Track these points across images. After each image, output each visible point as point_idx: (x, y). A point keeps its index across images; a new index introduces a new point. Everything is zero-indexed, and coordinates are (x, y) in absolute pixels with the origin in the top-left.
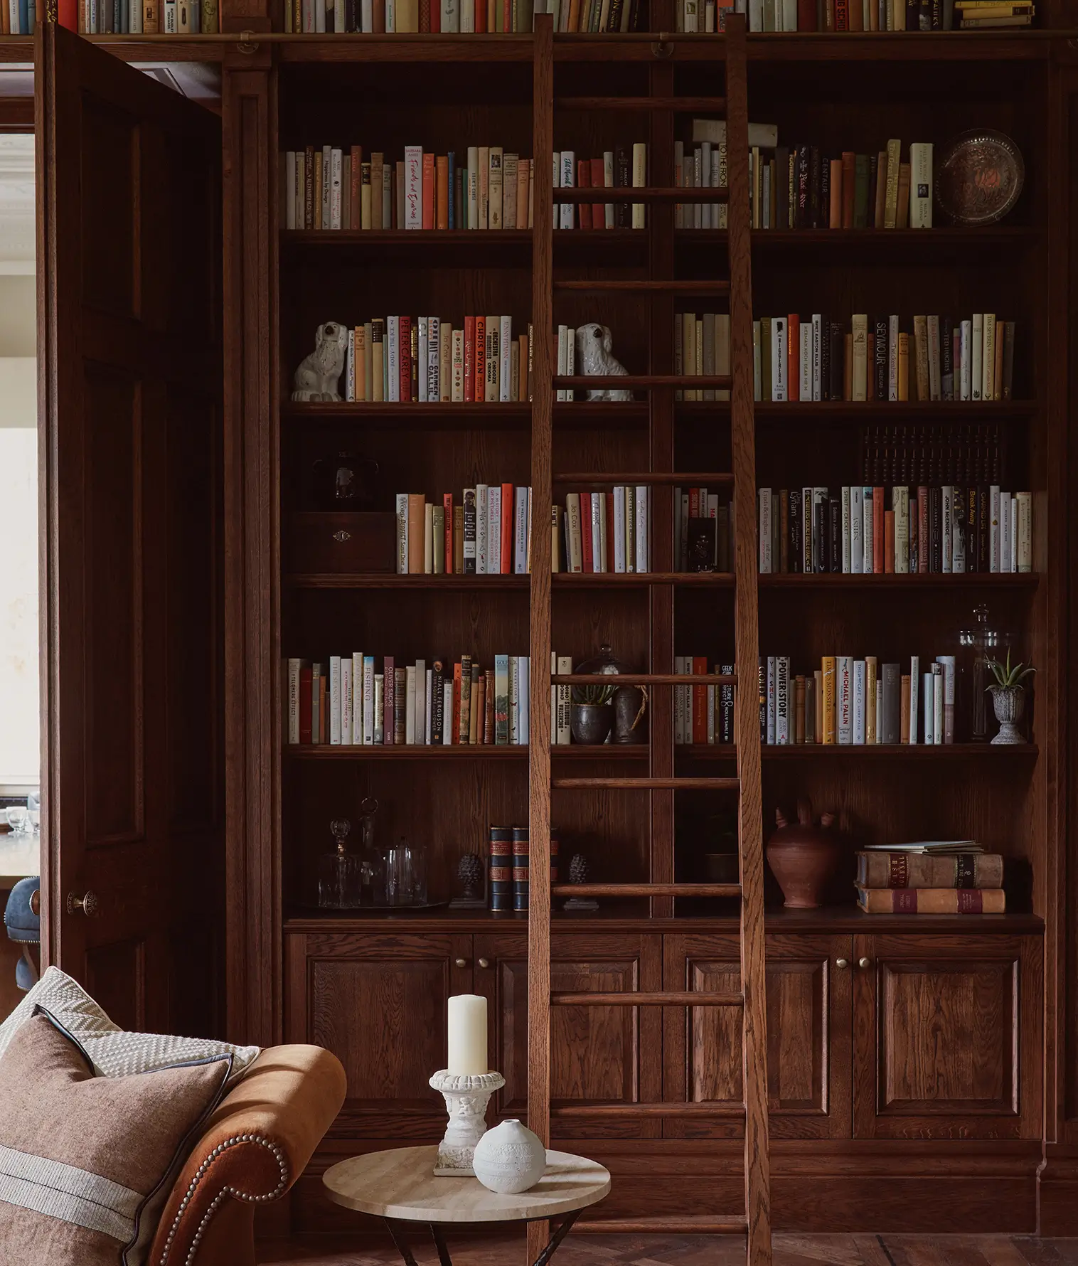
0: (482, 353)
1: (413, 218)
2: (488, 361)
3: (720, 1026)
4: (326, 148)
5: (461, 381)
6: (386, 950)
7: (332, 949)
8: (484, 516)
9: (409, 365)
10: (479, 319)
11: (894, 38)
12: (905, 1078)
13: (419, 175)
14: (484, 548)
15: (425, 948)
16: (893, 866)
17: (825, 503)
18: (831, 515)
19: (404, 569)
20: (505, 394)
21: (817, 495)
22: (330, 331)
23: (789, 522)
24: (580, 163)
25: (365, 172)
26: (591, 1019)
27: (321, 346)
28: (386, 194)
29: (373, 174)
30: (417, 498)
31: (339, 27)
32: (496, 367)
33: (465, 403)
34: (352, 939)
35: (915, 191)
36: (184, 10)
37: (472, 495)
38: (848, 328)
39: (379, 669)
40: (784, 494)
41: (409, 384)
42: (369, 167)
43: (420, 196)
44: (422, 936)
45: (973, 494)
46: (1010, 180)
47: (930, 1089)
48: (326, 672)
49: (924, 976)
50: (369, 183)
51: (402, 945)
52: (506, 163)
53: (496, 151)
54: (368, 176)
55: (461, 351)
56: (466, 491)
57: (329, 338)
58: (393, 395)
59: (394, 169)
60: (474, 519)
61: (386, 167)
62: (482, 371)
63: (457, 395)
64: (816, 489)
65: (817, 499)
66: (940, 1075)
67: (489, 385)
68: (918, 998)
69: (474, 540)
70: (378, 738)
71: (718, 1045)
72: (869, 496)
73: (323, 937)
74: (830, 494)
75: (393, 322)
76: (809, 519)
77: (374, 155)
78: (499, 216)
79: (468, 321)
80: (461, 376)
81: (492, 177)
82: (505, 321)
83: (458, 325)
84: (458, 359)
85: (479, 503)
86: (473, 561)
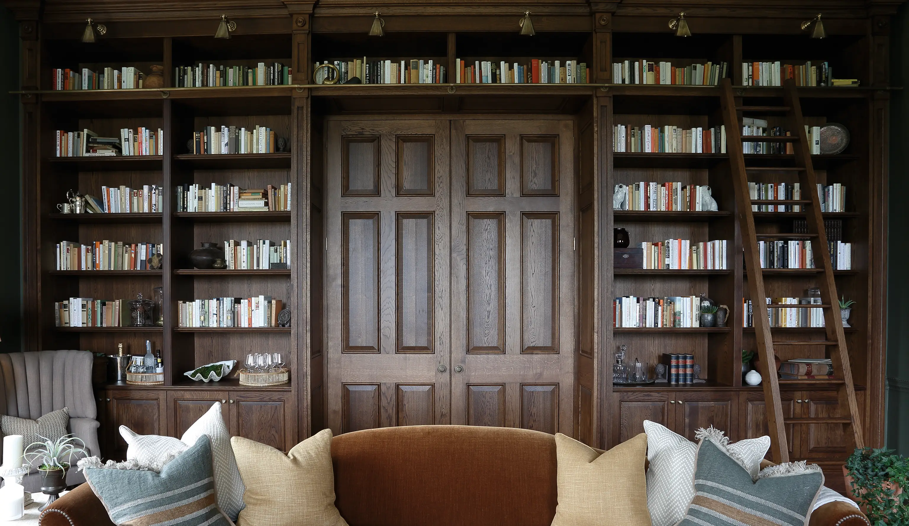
0: (672, 195)
1: (648, 149)
2: (673, 197)
3: (757, 423)
4: (619, 125)
5: (665, 204)
6: (646, 398)
7: (628, 397)
8: (672, 250)
9: (647, 198)
10: (670, 183)
11: (811, 89)
12: (818, 440)
13: (650, 135)
14: (672, 260)
15: (659, 397)
16: (807, 368)
17: (783, 246)
18: (785, 251)
19: (645, 267)
20: (679, 209)
21: (780, 243)
22: (621, 187)
23: (770, 253)
24: (704, 131)
25: (633, 133)
26: (714, 420)
27: (617, 192)
28: (639, 141)
29: (635, 134)
30: (650, 244)
31: (627, 82)
32: (676, 199)
33: (666, 211)
34: (635, 394)
35: (814, 143)
36: (574, 78)
37: (668, 243)
38: (793, 188)
39: (638, 301)
40: (768, 243)
41: (647, 205)
42: (634, 132)
43: (650, 142)
44: (658, 393)
45: (832, 243)
46: (842, 140)
47: (826, 443)
48: (621, 303)
49: (825, 406)
50: (634, 137)
51: (652, 396)
52: (678, 131)
53: (675, 127)
54: (634, 135)
55: (665, 194)
56: (666, 241)
57: (621, 189)
58: (642, 209)
59: (642, 133)
60: (669, 251)
61: (640, 132)
62: (672, 201)
63: (663, 209)
64: (780, 242)
65: (780, 245)
66: (829, 438)
67: (674, 206)
68: (822, 413)
69: (669, 258)
70: (638, 325)
71: (756, 429)
72: (798, 244)
73: (625, 394)
74: (784, 243)
75: (642, 184)
76: (777, 252)
77: (635, 128)
78: (676, 149)
79: (667, 184)
80: (665, 202)
81: (673, 136)
82: (679, 184)
83: (663, 185)
84: (664, 197)
85: (670, 245)
86: (669, 265)
